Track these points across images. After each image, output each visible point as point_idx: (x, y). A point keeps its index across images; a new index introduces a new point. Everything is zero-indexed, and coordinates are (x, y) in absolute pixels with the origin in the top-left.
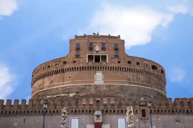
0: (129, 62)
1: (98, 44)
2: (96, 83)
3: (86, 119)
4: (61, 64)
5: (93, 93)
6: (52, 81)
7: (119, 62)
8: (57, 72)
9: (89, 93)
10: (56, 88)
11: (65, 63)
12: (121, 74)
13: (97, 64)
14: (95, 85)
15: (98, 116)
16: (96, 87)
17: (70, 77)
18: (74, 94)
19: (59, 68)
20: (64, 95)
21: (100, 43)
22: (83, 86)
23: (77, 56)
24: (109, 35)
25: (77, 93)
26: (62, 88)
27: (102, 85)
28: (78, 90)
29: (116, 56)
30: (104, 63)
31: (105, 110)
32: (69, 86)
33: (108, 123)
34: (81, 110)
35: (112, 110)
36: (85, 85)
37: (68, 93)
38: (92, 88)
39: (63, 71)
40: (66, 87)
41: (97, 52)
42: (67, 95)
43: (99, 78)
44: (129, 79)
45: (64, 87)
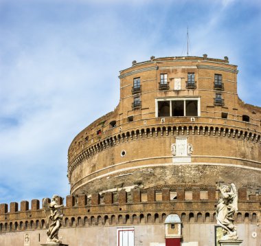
0: (246, 118)
1: (180, 74)
2: (176, 162)
3: (149, 231)
4: (107, 127)
5: (170, 183)
6: (94, 166)
7: (224, 116)
8: (100, 147)
9: (162, 183)
10: (101, 179)
11: (113, 124)
12: (228, 142)
13: (177, 121)
14: (175, 167)
15: (173, 225)
16: (176, 170)
17: (123, 153)
18: (133, 187)
19: (104, 137)
20: (115, 189)
21: (183, 71)
22: (149, 170)
23: (136, 106)
24: (205, 55)
25: (140, 183)
26: (111, 176)
27: (188, 167)
28: (141, 179)
29: (219, 103)
30: (192, 119)
31: (188, 213)
32: (124, 172)
33: (194, 240)
34: (138, 214)
35: (204, 213)
36: (154, 168)
37: (122, 185)
38: (168, 172)
39: (111, 142)
40: (118, 174)
41: (178, 92)
42: (120, 189)
43: (182, 151)
44: (244, 155)
45: (114, 175)
